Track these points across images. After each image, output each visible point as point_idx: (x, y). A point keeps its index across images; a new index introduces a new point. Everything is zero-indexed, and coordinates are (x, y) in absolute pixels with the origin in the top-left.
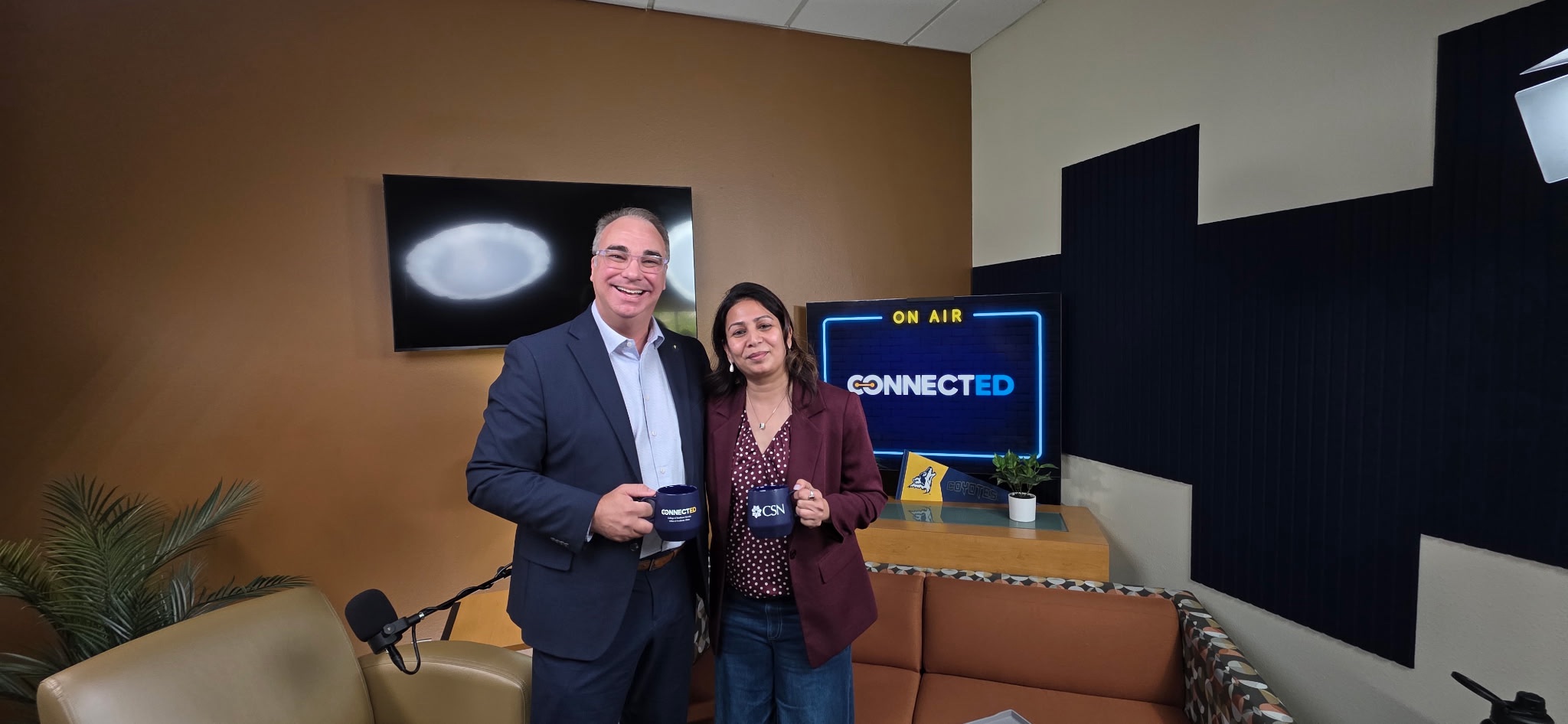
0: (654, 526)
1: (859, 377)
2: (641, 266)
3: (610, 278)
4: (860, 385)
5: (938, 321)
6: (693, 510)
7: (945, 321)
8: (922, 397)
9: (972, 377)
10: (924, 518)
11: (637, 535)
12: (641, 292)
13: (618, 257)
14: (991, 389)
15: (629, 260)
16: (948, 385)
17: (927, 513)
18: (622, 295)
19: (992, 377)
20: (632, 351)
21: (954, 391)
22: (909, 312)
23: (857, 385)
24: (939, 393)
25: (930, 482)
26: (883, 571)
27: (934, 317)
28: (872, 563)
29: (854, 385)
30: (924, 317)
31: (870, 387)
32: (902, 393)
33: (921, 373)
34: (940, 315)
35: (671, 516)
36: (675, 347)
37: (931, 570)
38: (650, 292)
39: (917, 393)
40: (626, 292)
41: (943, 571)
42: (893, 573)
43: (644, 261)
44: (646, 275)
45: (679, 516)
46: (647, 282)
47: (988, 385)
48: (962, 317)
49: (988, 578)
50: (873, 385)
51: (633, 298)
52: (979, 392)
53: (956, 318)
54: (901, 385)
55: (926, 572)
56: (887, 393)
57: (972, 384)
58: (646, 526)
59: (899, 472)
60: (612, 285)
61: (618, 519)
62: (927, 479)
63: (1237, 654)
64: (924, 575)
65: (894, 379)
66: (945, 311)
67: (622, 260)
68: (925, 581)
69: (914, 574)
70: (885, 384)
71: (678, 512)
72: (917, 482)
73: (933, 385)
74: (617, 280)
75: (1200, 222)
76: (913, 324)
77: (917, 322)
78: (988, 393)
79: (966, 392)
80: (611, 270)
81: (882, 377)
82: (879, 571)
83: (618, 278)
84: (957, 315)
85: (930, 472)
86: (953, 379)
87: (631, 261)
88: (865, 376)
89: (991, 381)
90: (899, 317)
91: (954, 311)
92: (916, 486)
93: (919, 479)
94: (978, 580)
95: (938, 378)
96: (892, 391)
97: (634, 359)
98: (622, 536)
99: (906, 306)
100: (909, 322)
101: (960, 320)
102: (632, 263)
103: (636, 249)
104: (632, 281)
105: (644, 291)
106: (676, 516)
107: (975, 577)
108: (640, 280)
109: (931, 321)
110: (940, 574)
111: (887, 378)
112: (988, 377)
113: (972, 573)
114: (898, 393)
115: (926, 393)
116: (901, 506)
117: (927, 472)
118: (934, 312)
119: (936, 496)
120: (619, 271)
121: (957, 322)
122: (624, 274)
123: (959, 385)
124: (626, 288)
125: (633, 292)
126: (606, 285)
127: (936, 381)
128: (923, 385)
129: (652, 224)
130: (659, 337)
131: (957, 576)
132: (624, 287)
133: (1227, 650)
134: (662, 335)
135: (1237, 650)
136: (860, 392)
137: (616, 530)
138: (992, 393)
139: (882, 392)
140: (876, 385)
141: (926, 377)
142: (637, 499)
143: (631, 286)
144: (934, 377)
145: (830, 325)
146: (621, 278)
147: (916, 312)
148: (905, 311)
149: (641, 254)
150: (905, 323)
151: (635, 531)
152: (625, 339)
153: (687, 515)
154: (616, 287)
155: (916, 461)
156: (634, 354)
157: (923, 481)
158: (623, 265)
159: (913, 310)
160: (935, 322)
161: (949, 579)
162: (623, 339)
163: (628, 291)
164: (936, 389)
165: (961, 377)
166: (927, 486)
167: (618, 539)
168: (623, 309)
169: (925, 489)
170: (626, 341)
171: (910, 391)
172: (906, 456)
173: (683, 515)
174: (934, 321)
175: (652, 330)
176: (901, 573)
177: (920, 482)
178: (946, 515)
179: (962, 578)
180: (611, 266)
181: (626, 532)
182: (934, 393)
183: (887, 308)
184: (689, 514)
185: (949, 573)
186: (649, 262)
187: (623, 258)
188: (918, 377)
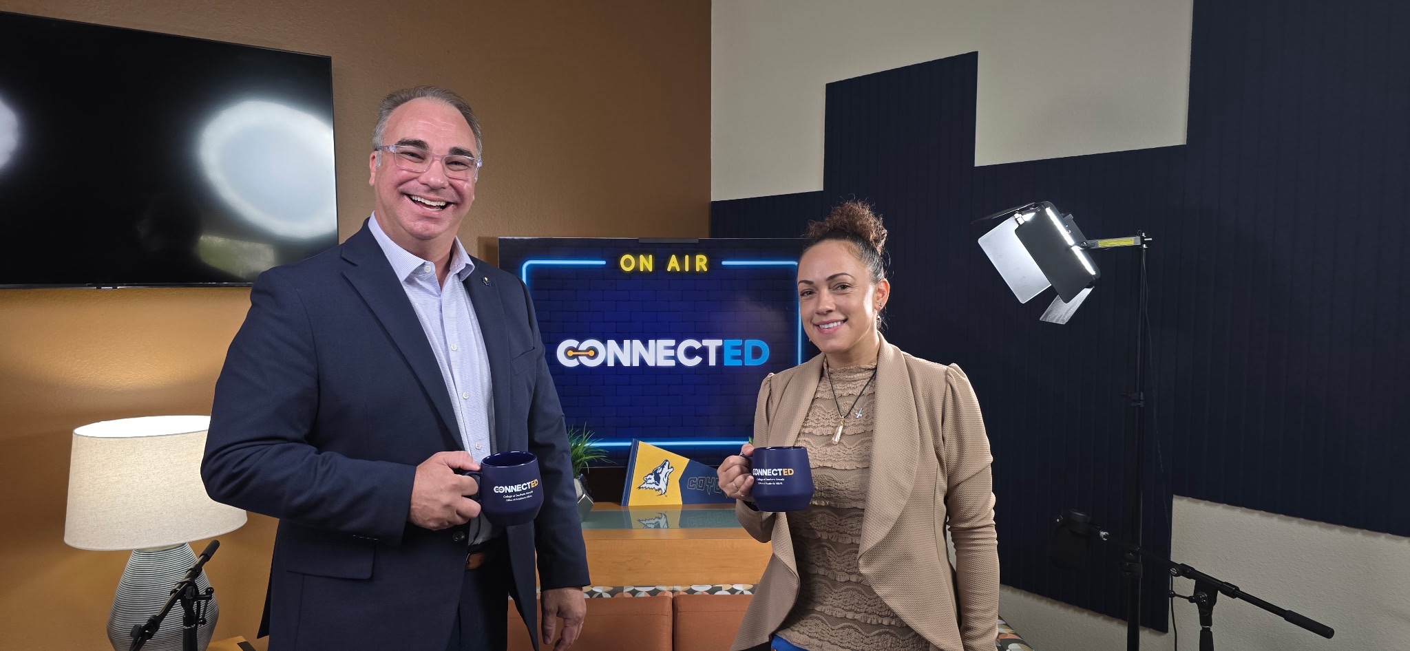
0: (482, 509)
1: (573, 343)
2: (446, 168)
3: (401, 183)
4: (574, 353)
5: (678, 270)
6: (534, 483)
7: (687, 269)
8: (657, 369)
9: (719, 342)
10: (657, 526)
11: (459, 520)
12: (442, 204)
13: (412, 154)
14: (742, 357)
15: (430, 160)
16: (690, 353)
17: (662, 522)
18: (417, 208)
19: (743, 342)
20: (429, 280)
21: (697, 360)
22: (641, 257)
23: (571, 353)
24: (678, 364)
25: (666, 480)
26: (618, 596)
27: (673, 263)
28: (602, 587)
29: (566, 353)
30: (661, 263)
31: (588, 356)
32: (631, 364)
33: (656, 338)
34: (681, 260)
35: (508, 494)
36: (486, 279)
37: (678, 588)
38: (456, 204)
39: (651, 362)
40: (424, 204)
41: (694, 588)
42: (631, 596)
43: (450, 163)
44: (454, 182)
45: (518, 493)
46: (452, 192)
47: (738, 353)
48: (709, 265)
49: (749, 590)
50: (592, 353)
51: (434, 212)
52: (728, 362)
53: (700, 266)
54: (630, 353)
55: (673, 592)
56: (611, 363)
57: (720, 351)
58: (474, 507)
59: (626, 468)
60: (403, 194)
61: (435, 497)
62: (662, 476)
63: (1016, 637)
64: (671, 595)
65: (621, 344)
66: (687, 257)
67: (420, 160)
68: (674, 601)
69: (658, 595)
70: (609, 353)
71: (517, 488)
72: (649, 481)
73: (671, 353)
74: (411, 186)
75: (978, 162)
76: (646, 273)
77: (651, 270)
78: (738, 363)
79: (712, 362)
80: (405, 172)
81: (604, 342)
82: (612, 596)
83: (412, 183)
84: (701, 262)
85: (666, 466)
86: (696, 344)
87: (433, 161)
88: (581, 340)
89: (742, 348)
90: (627, 263)
91: (698, 257)
92: (648, 486)
93: (652, 477)
94: (737, 593)
95: (678, 343)
96: (617, 362)
97: (431, 293)
98: (438, 519)
99: (637, 248)
100: (642, 270)
101: (706, 270)
102: (434, 165)
103: (440, 145)
104: (433, 189)
105: (448, 204)
106: (514, 493)
107: (733, 591)
108: (444, 188)
109: (669, 269)
110: (691, 592)
111: (612, 343)
112: (739, 342)
113: (729, 587)
114: (626, 363)
115: (663, 363)
116: (627, 513)
117: (663, 467)
118: (674, 258)
119: (675, 498)
120: (415, 175)
121: (702, 271)
122: (423, 179)
123: (704, 352)
124: (425, 199)
125: (434, 204)
126: (395, 194)
127: (675, 348)
128: (659, 353)
129: (458, 112)
130: (467, 265)
131: (712, 591)
132: (421, 197)
133: (1006, 635)
134: (471, 263)
135: (1015, 634)
136: (573, 363)
137: (433, 511)
138: (743, 363)
139: (605, 363)
140: (596, 353)
141: (663, 343)
142: (459, 471)
143: (432, 195)
144: (672, 343)
145: (533, 271)
146: (419, 184)
147: (651, 256)
148: (636, 255)
149: (446, 153)
150: (636, 270)
151: (458, 513)
152: (422, 261)
153: (528, 490)
154: (409, 196)
155: (648, 453)
156: (434, 286)
157: (657, 478)
158: (418, 167)
159: (646, 253)
160: (674, 270)
161: (702, 596)
162: (418, 261)
163: (428, 202)
164: (675, 358)
165: (706, 342)
166: (662, 485)
167: (432, 524)
168: (419, 226)
169: (660, 489)
170: (423, 265)
171: (642, 361)
172: (636, 446)
173: (523, 492)
174: (674, 268)
175: (455, 257)
176: (642, 595)
177: (653, 480)
178: (686, 520)
179: (718, 593)
180: (404, 167)
181: (446, 514)
182: (672, 363)
183: (613, 250)
184: (531, 489)
185: (701, 589)
186: (456, 163)
187: (420, 158)
188: (651, 342)
